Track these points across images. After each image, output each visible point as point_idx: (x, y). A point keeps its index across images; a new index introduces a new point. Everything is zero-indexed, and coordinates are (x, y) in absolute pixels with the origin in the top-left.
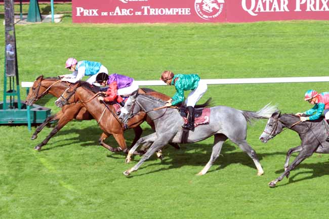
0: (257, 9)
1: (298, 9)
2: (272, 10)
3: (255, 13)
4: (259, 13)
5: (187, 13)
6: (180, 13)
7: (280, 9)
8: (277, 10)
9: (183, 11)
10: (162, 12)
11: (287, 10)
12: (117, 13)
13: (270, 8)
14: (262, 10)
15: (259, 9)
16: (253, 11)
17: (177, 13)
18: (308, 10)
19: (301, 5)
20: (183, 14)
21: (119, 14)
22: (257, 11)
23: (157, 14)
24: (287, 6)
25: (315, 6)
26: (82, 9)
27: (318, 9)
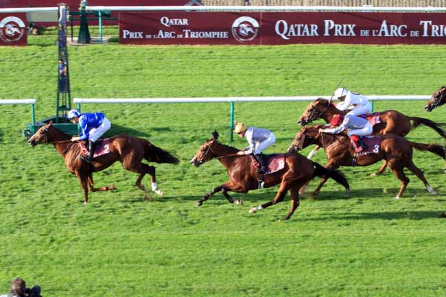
0: (289, 33)
1: (327, 34)
2: (303, 35)
3: (288, 37)
4: (291, 37)
5: (225, 37)
6: (218, 37)
7: (310, 33)
8: (308, 34)
9: (221, 35)
10: (202, 35)
11: (317, 34)
12: (160, 36)
13: (301, 33)
14: (294, 34)
15: (291, 33)
16: (286, 35)
17: (216, 36)
18: (336, 34)
19: (329, 30)
20: (222, 37)
21: (163, 37)
22: (289, 35)
23: (197, 37)
24: (317, 31)
25: (342, 31)
26: (128, 32)
27: (345, 34)
